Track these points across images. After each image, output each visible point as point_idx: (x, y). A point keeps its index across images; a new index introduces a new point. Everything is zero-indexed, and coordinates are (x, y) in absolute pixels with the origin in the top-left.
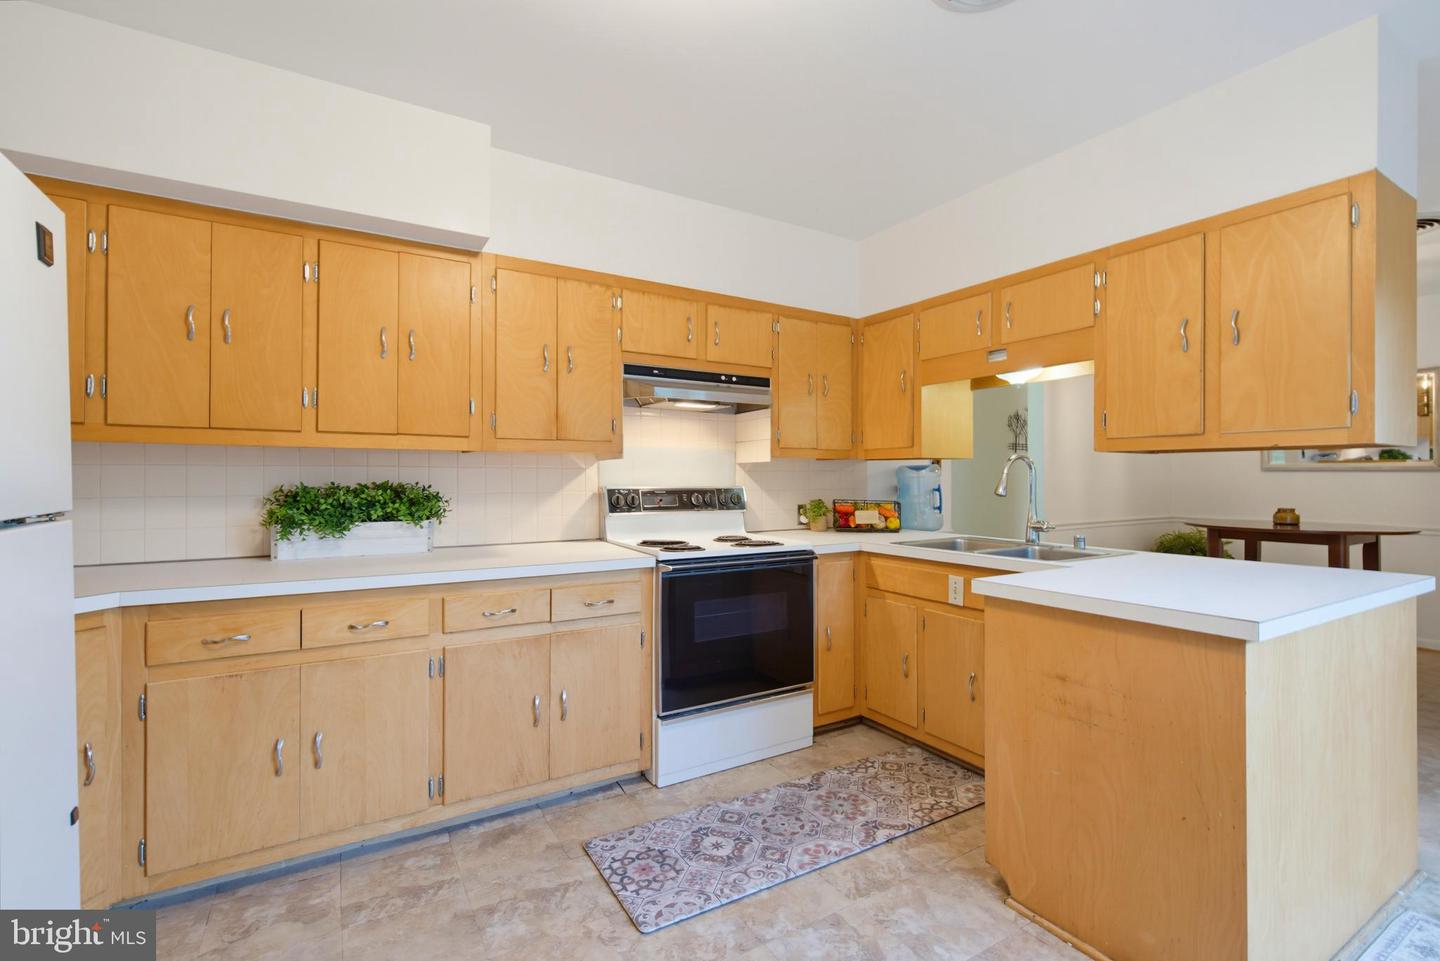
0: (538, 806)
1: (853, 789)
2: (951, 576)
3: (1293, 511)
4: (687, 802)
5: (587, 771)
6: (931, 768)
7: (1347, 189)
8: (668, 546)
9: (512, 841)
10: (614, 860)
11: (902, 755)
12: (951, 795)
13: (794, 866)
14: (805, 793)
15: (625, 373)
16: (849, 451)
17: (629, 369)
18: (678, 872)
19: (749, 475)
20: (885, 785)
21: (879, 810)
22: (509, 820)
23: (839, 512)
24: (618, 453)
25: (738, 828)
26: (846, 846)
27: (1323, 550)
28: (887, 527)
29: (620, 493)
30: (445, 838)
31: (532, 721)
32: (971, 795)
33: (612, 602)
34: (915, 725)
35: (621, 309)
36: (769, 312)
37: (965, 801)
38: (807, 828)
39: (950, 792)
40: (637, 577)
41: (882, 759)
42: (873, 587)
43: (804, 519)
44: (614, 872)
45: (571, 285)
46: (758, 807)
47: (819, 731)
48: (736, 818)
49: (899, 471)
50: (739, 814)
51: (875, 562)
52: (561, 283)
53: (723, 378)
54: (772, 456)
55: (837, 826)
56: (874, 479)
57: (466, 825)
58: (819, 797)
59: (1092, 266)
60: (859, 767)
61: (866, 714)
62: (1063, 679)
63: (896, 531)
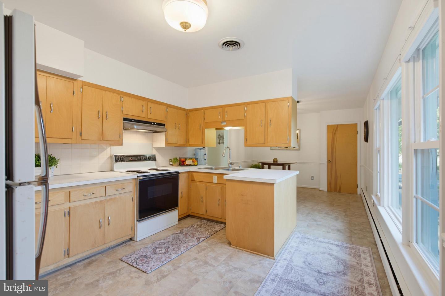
0: (99, 253)
1: (192, 232)
2: (214, 176)
3: (276, 159)
4: (147, 243)
5: (116, 240)
6: (209, 224)
7: (287, 99)
8: (138, 172)
9: (94, 263)
10: (132, 260)
11: (201, 222)
12: (215, 229)
13: (183, 250)
14: (179, 235)
15: (124, 120)
16: (185, 144)
17: (125, 119)
18: (152, 258)
19: (157, 151)
20: (199, 229)
21: (199, 235)
22: (91, 259)
23: (181, 161)
24: (121, 144)
25: (165, 246)
26: (194, 243)
27: (282, 167)
28: (194, 165)
29: (119, 156)
30: (69, 268)
31: (99, 227)
32: (219, 228)
33: (124, 189)
34: (204, 214)
35: (123, 101)
36: (165, 105)
37: (218, 229)
38: (183, 242)
39: (214, 228)
40: (131, 181)
41: (197, 224)
42: (193, 180)
43: (171, 163)
44: (133, 263)
45: (108, 93)
46: (168, 240)
47: (180, 220)
48: (163, 244)
49: (195, 150)
50: (164, 243)
51: (194, 174)
52: (104, 92)
53: (152, 123)
54: (165, 146)
55: (190, 240)
56: (189, 152)
57: (75, 263)
58: (184, 235)
59: (244, 106)
60: (191, 226)
61: (191, 214)
62: (243, 195)
63: (197, 165)
